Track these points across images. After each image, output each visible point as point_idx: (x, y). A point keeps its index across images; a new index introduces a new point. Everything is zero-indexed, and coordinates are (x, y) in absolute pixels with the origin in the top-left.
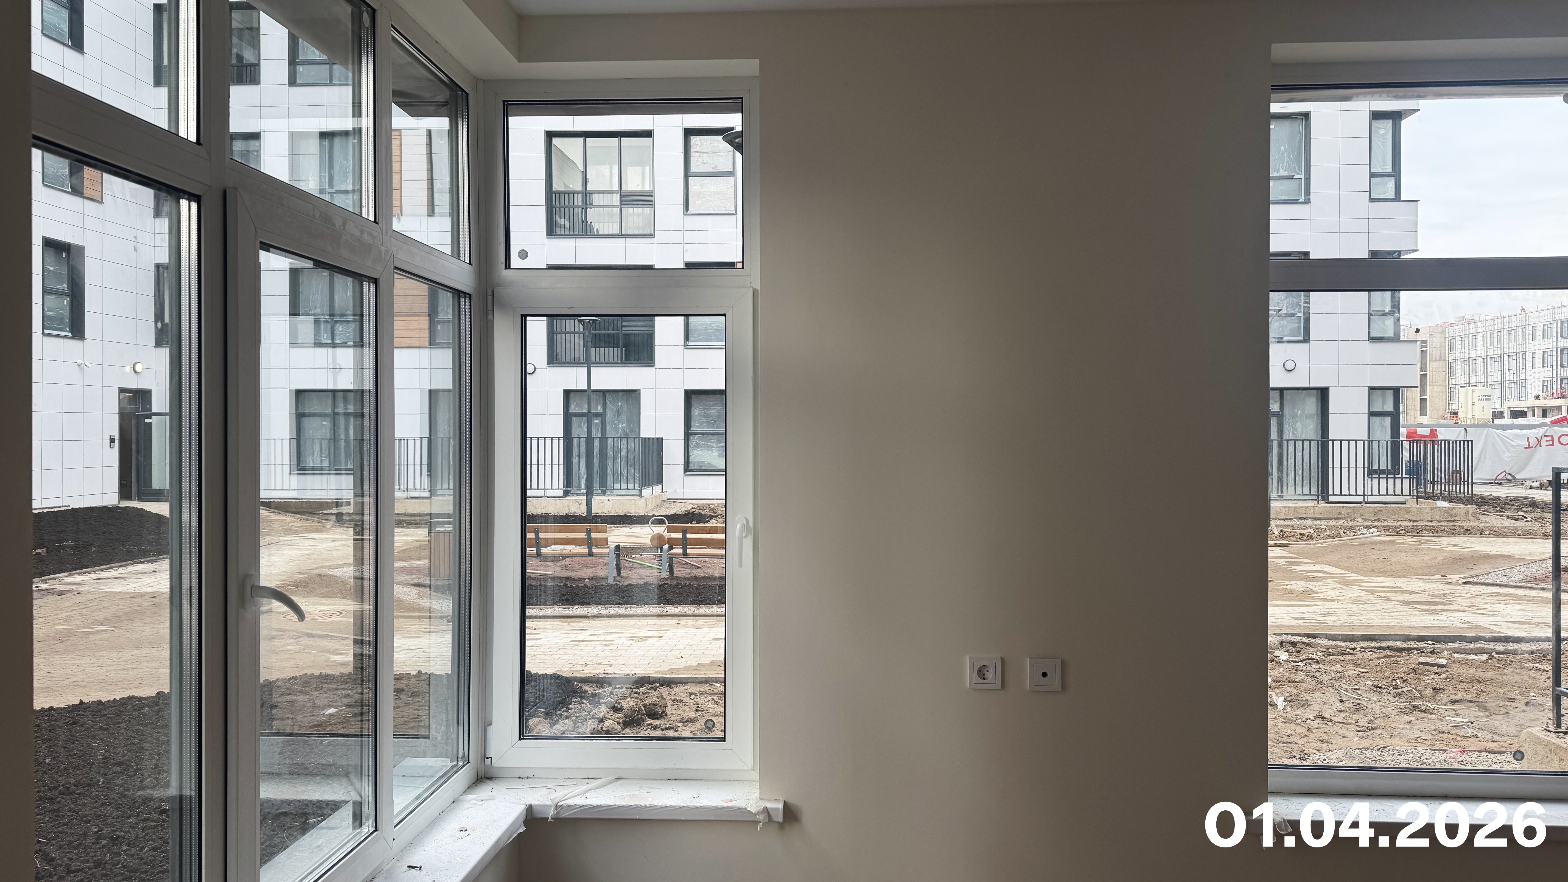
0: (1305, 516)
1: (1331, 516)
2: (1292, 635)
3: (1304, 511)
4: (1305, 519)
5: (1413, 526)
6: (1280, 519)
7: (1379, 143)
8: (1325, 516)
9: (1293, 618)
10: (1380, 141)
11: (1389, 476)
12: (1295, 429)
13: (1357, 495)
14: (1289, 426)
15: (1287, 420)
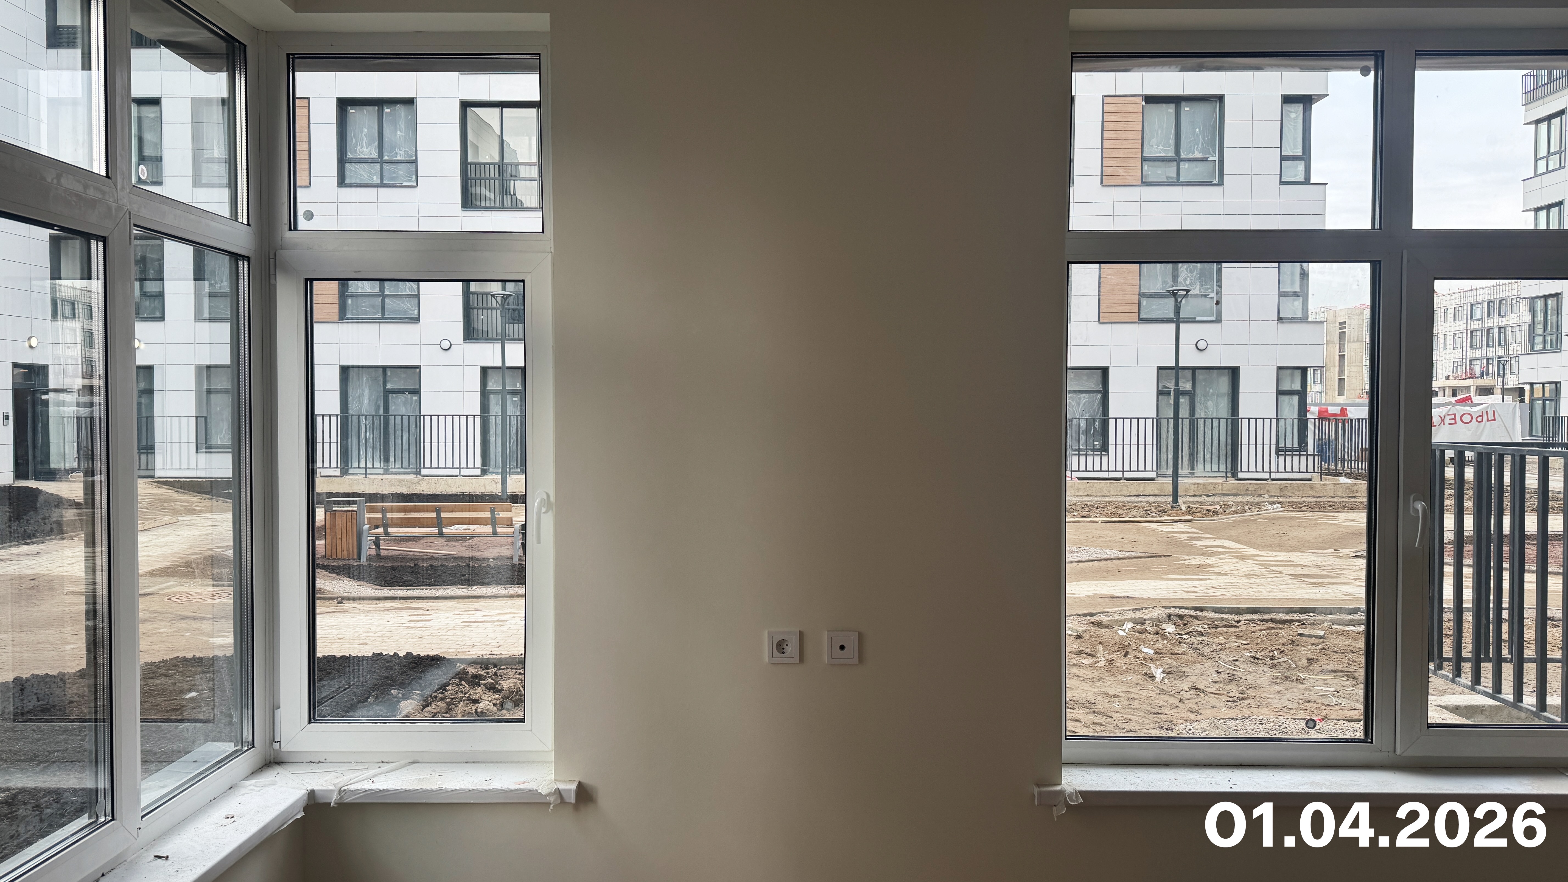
0: (1213, 492)
1: (1239, 492)
2: (1180, 608)
3: (1212, 488)
4: (1214, 495)
5: (1316, 501)
6: (1190, 496)
7: (1290, 126)
8: (1233, 492)
9: (1184, 591)
10: (1291, 125)
11: (1294, 453)
12: (1206, 408)
13: (1263, 472)
14: (1201, 404)
15: (1199, 398)
